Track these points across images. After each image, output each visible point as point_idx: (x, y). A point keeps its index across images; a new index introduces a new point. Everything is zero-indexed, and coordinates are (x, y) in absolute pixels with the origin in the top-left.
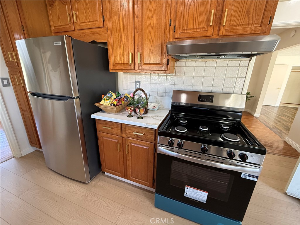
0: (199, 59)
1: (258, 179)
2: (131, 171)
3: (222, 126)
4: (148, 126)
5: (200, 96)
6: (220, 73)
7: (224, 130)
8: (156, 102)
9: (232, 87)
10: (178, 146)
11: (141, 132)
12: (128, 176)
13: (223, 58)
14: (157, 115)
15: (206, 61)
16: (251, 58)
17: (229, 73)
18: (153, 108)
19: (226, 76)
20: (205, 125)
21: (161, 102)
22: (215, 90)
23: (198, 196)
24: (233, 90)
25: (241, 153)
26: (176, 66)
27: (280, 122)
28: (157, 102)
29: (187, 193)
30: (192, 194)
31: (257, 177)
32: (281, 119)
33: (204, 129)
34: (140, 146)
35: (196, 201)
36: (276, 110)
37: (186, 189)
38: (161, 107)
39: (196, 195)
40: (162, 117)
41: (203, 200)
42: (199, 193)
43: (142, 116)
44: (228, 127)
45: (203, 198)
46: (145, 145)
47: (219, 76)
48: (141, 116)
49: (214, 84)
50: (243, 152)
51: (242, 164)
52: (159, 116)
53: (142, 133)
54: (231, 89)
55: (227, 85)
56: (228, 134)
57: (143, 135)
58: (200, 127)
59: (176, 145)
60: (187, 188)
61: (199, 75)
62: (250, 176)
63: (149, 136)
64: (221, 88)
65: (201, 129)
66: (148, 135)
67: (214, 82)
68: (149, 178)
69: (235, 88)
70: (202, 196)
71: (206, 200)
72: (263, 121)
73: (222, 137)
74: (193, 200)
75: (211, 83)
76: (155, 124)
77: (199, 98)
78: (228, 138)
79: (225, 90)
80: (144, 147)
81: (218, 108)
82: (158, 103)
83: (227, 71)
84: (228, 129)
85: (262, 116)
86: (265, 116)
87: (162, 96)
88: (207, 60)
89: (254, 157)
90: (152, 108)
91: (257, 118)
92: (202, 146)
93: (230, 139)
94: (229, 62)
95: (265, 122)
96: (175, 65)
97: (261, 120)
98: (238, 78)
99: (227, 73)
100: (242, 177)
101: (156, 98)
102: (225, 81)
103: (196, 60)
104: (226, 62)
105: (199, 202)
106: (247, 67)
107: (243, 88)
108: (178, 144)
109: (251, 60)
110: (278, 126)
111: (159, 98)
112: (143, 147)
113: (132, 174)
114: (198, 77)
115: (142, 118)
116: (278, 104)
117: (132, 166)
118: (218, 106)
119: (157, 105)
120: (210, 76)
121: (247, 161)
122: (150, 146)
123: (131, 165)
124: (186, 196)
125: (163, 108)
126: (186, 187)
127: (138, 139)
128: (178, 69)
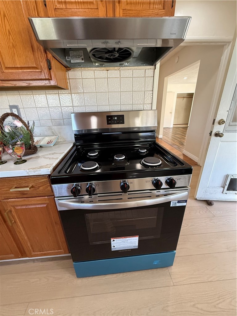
0: (98, 66)
1: (186, 202)
2: (29, 245)
3: (140, 150)
4: (33, 173)
5: (108, 117)
6: (126, 86)
7: (142, 154)
8: (52, 134)
9: (142, 103)
10: (88, 193)
11: (26, 185)
12: (27, 253)
13: (126, 66)
14: (53, 152)
15: (107, 70)
16: (155, 66)
17: (136, 85)
18: (48, 143)
19: (133, 89)
20: (121, 153)
21: (60, 133)
22: (124, 108)
23: (128, 244)
24: (142, 107)
25: (168, 179)
26: (69, 79)
27: (177, 140)
28: (54, 134)
29: (114, 247)
30: (121, 245)
31: (186, 201)
32: (176, 137)
33: (120, 159)
34: (32, 207)
35: (127, 251)
36: (171, 130)
37: (112, 242)
38: (62, 140)
39: (126, 244)
40: (60, 153)
41: (134, 246)
42: (129, 241)
43: (23, 158)
44: (146, 150)
45: (134, 245)
46: (39, 202)
47: (126, 91)
48: (21, 159)
49: (122, 101)
50: (169, 177)
51: (171, 191)
52: (56, 153)
53: (27, 187)
54: (141, 106)
55: (136, 101)
56: (147, 158)
57: (28, 189)
58: (115, 157)
59: (84, 191)
60: (114, 241)
61: (102, 91)
62: (179, 202)
63: (41, 188)
64: (130, 105)
65: (117, 158)
66: (39, 187)
67: (121, 99)
68: (61, 244)
69: (145, 105)
70: (132, 242)
71: (137, 245)
72: (165, 141)
73: (142, 163)
74: (123, 251)
75: (118, 101)
76: (46, 167)
77: (108, 121)
78: (150, 163)
79: (135, 108)
80: (40, 206)
81: (131, 130)
82: (56, 136)
83: (134, 83)
84: (146, 152)
85: (164, 137)
86: (166, 136)
87: (60, 125)
88: (108, 68)
89: (181, 180)
90: (46, 144)
91: (161, 139)
92: (121, 183)
93: (151, 163)
94: (134, 71)
95: (168, 141)
96: (68, 77)
97: (164, 140)
98: (146, 91)
99: (134, 85)
100: (171, 206)
101: (50, 128)
102: (133, 96)
103: (94, 68)
104: (130, 71)
105: (130, 250)
106: (153, 77)
107: (152, 104)
108: (87, 190)
109: (155, 69)
110: (176, 143)
111: (55, 128)
112: (37, 206)
113: (32, 248)
114: (102, 93)
115: (25, 161)
116: (172, 126)
117: (28, 238)
118: (130, 128)
119: (53, 139)
120: (115, 91)
121: (176, 186)
122: (48, 202)
123: (26, 238)
124: (115, 250)
125: (65, 141)
126: (112, 240)
127: (25, 196)
128: (72, 83)
